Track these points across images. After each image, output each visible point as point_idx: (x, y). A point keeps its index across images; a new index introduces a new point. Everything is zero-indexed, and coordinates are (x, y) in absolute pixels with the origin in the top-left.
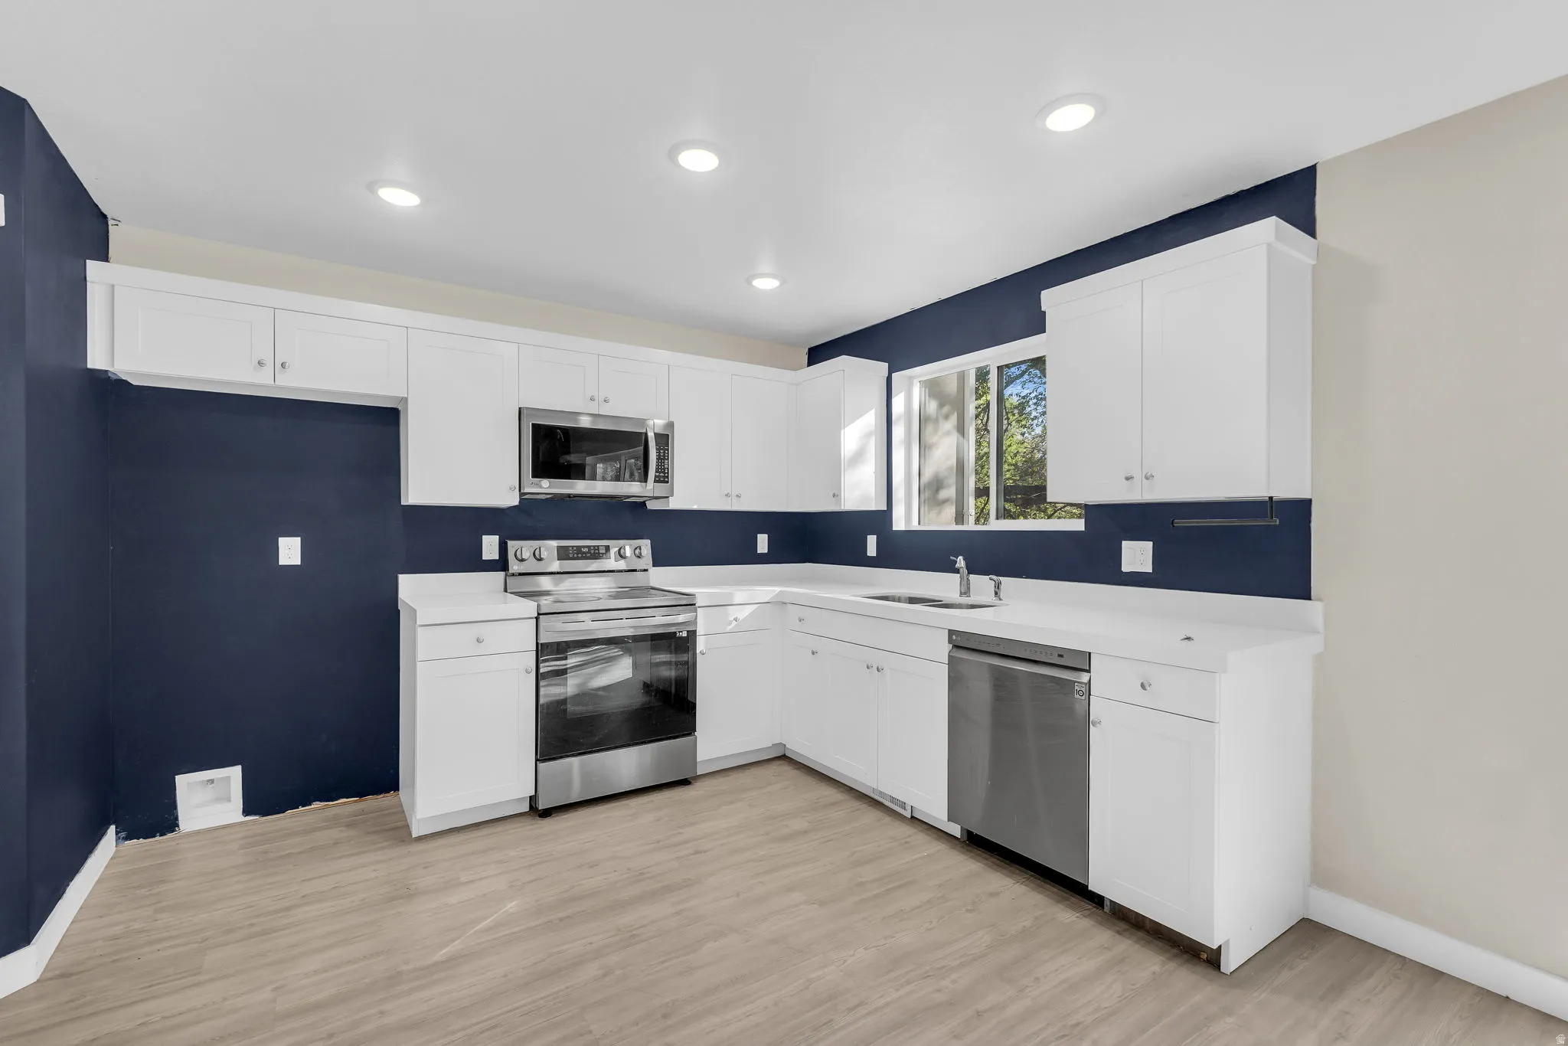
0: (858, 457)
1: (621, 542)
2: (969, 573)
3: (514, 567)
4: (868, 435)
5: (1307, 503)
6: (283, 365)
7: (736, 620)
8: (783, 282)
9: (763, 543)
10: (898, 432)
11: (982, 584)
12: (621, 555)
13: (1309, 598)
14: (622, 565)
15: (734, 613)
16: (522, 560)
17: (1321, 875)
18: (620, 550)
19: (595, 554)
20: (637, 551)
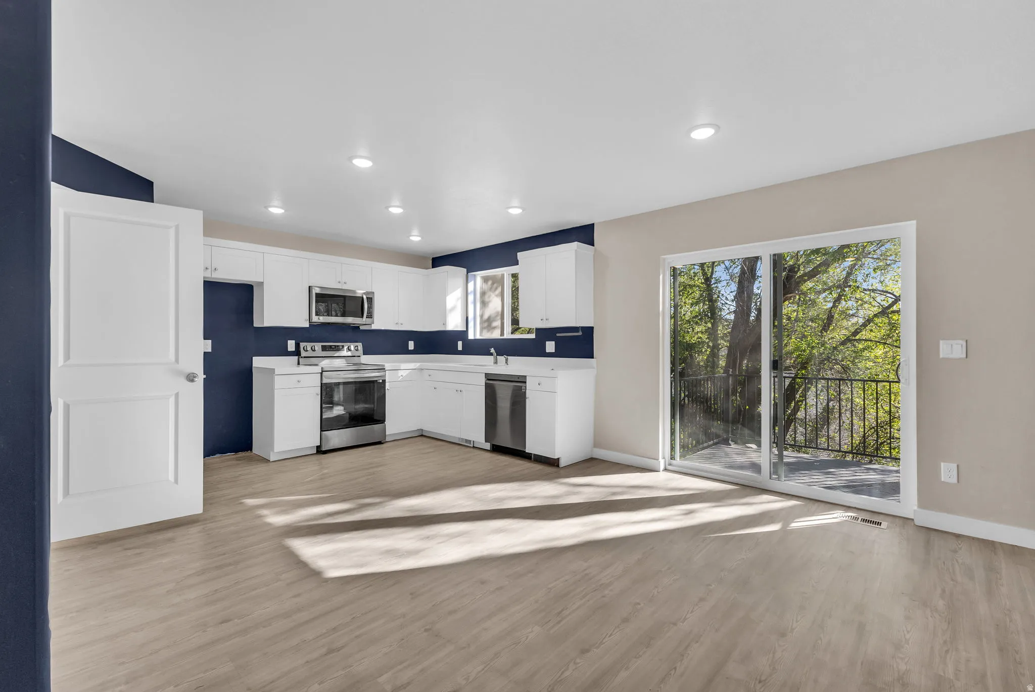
0: (453, 309)
1: (349, 344)
2: (497, 355)
3: (303, 354)
4: (458, 299)
5: (592, 328)
6: (215, 269)
7: (402, 376)
8: (422, 238)
9: (411, 345)
10: (471, 298)
11: (501, 359)
12: (349, 349)
13: (593, 358)
14: (349, 354)
15: (401, 373)
16: (307, 351)
17: (597, 444)
18: (348, 347)
19: (337, 349)
20: (356, 348)
